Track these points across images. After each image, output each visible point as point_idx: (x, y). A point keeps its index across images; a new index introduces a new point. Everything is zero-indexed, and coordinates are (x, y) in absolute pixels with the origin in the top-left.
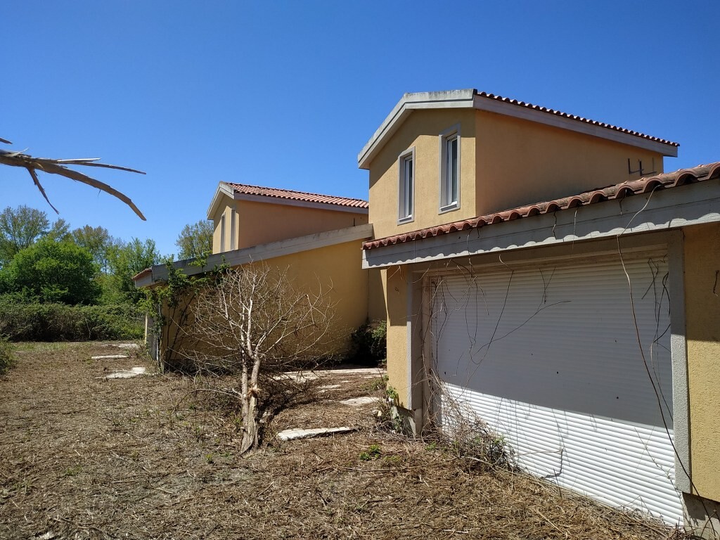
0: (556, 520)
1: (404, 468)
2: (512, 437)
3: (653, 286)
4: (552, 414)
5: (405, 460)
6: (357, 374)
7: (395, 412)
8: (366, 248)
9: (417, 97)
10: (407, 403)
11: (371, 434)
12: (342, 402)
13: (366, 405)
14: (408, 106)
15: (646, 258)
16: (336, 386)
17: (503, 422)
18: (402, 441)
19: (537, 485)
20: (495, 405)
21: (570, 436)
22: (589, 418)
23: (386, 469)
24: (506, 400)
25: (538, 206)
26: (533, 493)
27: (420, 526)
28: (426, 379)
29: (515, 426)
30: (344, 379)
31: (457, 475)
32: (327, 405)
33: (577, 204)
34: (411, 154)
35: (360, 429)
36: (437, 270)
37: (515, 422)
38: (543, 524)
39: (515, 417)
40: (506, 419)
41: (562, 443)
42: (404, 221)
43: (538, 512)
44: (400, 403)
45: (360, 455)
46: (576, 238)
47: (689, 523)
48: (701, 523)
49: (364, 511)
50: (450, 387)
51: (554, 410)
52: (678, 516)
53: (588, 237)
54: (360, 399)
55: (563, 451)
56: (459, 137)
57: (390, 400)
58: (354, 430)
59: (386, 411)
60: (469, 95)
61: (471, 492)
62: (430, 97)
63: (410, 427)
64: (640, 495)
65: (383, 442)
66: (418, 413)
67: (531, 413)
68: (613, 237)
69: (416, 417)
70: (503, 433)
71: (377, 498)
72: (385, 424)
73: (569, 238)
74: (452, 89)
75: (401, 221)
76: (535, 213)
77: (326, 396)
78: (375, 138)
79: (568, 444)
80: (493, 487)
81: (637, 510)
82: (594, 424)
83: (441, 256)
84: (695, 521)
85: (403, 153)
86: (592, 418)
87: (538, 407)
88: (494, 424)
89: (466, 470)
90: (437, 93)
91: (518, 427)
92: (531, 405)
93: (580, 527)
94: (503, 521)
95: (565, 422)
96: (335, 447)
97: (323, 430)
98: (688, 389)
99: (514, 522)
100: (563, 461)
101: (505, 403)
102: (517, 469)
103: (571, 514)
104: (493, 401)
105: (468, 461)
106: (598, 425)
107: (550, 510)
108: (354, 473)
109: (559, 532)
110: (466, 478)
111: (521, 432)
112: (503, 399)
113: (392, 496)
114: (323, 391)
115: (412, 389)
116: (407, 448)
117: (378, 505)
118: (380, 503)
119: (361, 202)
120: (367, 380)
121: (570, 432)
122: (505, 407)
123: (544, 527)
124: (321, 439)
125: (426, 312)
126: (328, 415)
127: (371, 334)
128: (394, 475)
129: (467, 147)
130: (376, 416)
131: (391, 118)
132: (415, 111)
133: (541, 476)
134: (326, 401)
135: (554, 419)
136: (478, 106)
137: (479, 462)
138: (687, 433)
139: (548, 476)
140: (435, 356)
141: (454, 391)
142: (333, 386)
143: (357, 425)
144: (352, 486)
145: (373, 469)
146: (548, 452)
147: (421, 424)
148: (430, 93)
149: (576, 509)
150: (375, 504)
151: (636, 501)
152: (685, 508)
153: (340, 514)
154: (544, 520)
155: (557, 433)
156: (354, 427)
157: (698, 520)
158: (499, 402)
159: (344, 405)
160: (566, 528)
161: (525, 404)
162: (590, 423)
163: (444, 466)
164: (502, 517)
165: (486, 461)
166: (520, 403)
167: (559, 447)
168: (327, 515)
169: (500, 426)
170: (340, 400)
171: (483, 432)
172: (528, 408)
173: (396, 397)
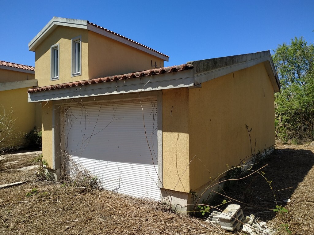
0: (116, 207)
1: (50, 197)
2: (100, 176)
3: (153, 112)
4: (116, 164)
5: (50, 193)
6: (28, 155)
7: (46, 171)
8: (29, 92)
9: (60, 19)
10: (52, 166)
11: (33, 184)
12: (18, 170)
13: (32, 170)
14: (55, 23)
15: (150, 101)
16: (16, 162)
17: (97, 170)
18: (50, 185)
19: (110, 194)
20: (93, 163)
21: (123, 172)
22: (130, 164)
23: (40, 199)
24: (98, 160)
25: (110, 77)
26: (108, 198)
27: (55, 222)
28: (62, 155)
29: (102, 171)
30: (21, 158)
31: (75, 196)
32: (9, 172)
33: (125, 78)
34: (57, 47)
35: (27, 182)
36: (66, 104)
37: (101, 169)
38: (110, 210)
39: (101, 167)
40: (98, 169)
41: (120, 176)
42: (54, 79)
43: (109, 206)
44: (49, 167)
45: (26, 195)
46: (125, 92)
47: (162, 199)
48: (166, 198)
49: (26, 221)
50: (73, 157)
51: (117, 163)
52: (159, 197)
53: (129, 92)
54: (29, 167)
55: (120, 179)
56: (80, 42)
57: (44, 166)
58: (24, 183)
59: (42, 171)
60: (85, 23)
61: (81, 202)
62: (67, 21)
63: (54, 177)
64: (147, 192)
65: (40, 186)
66: (58, 171)
67: (108, 165)
68: (138, 93)
69: (57, 173)
70: (96, 175)
71: (34, 213)
72: (41, 177)
73: (122, 92)
74: (77, 19)
75: (52, 79)
76: (109, 80)
77: (9, 168)
78: (38, 36)
79: (122, 175)
80: (91, 198)
81: (146, 197)
82: (132, 166)
83: (68, 97)
84: (164, 198)
85: (53, 46)
86: (131, 164)
87: (111, 162)
88: (93, 171)
89: (80, 193)
90: (70, 19)
91: (103, 171)
92: (108, 162)
93: (125, 208)
94: (94, 212)
95: (121, 167)
96: (12, 193)
97: (6, 185)
98: (163, 150)
99: (99, 211)
100: (120, 183)
101: (98, 162)
102: (102, 189)
103: (122, 203)
104: (93, 161)
105: (81, 189)
106: (133, 167)
107: (114, 203)
108: (22, 204)
109: (117, 212)
110: (80, 196)
111: (104, 173)
112: (97, 160)
113: (42, 211)
114: (8, 165)
115: (55, 160)
116: (52, 187)
117: (34, 217)
118: (36, 215)
119: (32, 68)
120: (34, 157)
121: (123, 171)
122: (97, 163)
123: (111, 211)
124: (4, 190)
125: (62, 123)
126: (9, 177)
127: (37, 134)
128: (44, 201)
129: (84, 47)
130: (36, 174)
131: (47, 28)
132: (59, 26)
133: (112, 190)
134: (9, 170)
135: (117, 166)
136: (90, 29)
137: (86, 189)
138: (162, 166)
139: (114, 190)
140: (66, 143)
141: (75, 159)
142: (14, 162)
143: (26, 180)
144: (20, 210)
145: (33, 200)
146: (114, 180)
147: (59, 175)
148: (67, 19)
149: (124, 201)
150: (33, 216)
151: (146, 194)
152: (161, 194)
153: (12, 225)
154: (111, 208)
155: (118, 172)
156: (24, 181)
157: (165, 197)
158: (95, 161)
159: (19, 171)
160: (119, 210)
161: (106, 161)
162: (130, 166)
163: (70, 193)
164: (93, 211)
165: (88, 188)
166: (104, 161)
167: (118, 177)
168: (5, 227)
169: (95, 172)
170: (17, 169)
171: (88, 175)
172: (107, 163)
173: (47, 164)
